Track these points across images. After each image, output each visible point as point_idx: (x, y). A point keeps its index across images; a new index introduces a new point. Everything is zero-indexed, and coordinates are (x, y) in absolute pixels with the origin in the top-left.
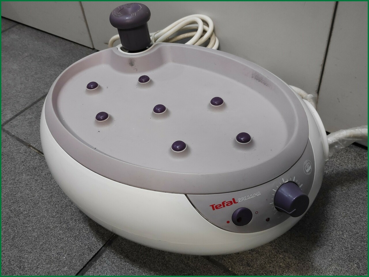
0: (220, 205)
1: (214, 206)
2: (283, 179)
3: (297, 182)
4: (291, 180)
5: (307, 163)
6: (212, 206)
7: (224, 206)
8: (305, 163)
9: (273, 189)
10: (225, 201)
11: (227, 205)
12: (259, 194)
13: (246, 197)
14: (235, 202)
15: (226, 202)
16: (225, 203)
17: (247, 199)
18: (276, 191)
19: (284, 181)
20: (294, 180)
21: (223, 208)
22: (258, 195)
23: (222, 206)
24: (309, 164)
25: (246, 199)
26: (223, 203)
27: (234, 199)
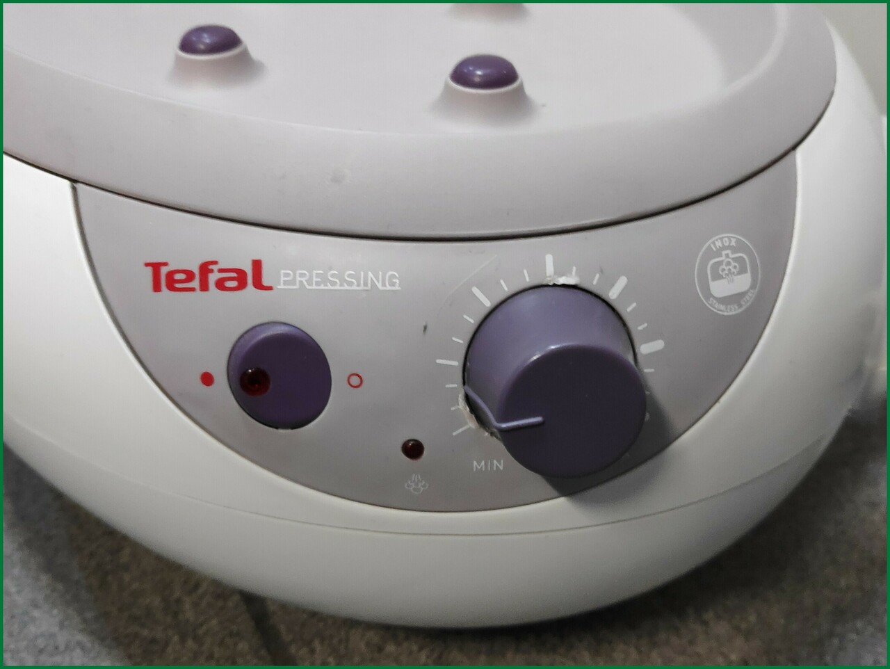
0: (190, 276)
1: (164, 270)
2: (549, 259)
3: (628, 310)
4: (594, 283)
5: (734, 250)
6: (156, 267)
7: (204, 287)
8: (719, 244)
9: (476, 291)
10: (215, 263)
11: (220, 285)
12: (393, 284)
13: (318, 275)
14: (258, 284)
15: (222, 265)
16: (212, 271)
17: (322, 287)
18: (488, 304)
19: (550, 269)
20: (613, 295)
21: (199, 294)
22: (384, 285)
23: (195, 284)
24: (740, 260)
25: (318, 283)
26: (205, 269)
27: (257, 265)
